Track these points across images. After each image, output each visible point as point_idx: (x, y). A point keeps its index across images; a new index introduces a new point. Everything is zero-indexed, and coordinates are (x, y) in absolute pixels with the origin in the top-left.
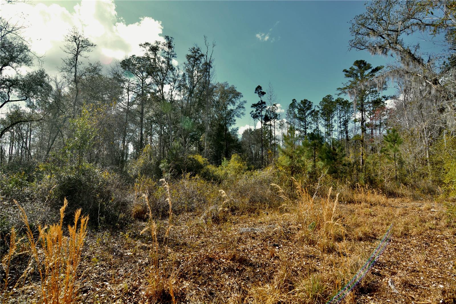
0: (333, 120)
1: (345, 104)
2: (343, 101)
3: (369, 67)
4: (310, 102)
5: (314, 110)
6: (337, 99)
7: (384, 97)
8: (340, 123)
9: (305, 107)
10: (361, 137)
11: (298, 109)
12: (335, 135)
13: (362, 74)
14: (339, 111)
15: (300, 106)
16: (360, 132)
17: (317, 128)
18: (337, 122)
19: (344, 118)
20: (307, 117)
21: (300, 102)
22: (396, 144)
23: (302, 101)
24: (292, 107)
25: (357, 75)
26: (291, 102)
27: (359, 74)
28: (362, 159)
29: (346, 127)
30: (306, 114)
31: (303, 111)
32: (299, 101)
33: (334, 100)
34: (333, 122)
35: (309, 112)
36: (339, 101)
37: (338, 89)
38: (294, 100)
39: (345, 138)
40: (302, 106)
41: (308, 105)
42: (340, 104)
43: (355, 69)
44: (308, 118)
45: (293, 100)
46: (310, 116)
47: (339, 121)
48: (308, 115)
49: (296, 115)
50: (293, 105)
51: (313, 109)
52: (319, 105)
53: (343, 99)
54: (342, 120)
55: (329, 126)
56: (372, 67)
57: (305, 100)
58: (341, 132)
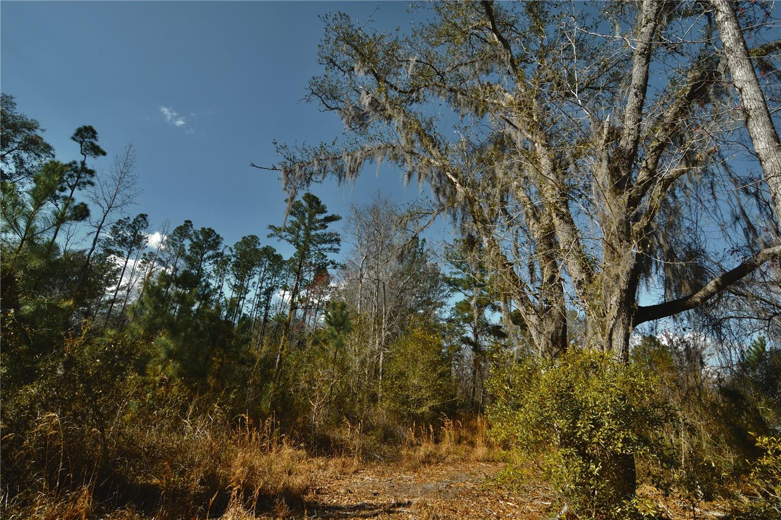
0: (251, 282)
1: (277, 261)
2: (274, 253)
3: (322, 210)
4: (218, 236)
5: (222, 254)
6: (265, 246)
7: (333, 263)
8: (261, 288)
9: (206, 240)
10: (288, 319)
11: (192, 241)
12: (247, 308)
13: (311, 216)
14: (263, 269)
15: (197, 237)
16: (287, 312)
17: (220, 287)
18: (255, 288)
19: (269, 281)
20: (205, 260)
21: (200, 230)
22: (341, 332)
23: (203, 229)
24: (181, 234)
25: (304, 215)
26: (182, 224)
27: (307, 215)
28: (280, 357)
29: (269, 297)
30: (205, 256)
31: (201, 248)
32: (197, 227)
33: (261, 247)
34: (250, 284)
35: (210, 253)
36: (268, 252)
37: (271, 227)
38: (190, 222)
39: (262, 318)
40: (201, 237)
41: (213, 240)
42: (268, 257)
43: (304, 205)
44: (207, 264)
45: (186, 221)
46: (211, 262)
47: (260, 285)
48: (209, 258)
49: (184, 250)
50: (183, 230)
51: (220, 251)
52: (233, 247)
53: (275, 250)
54: (264, 284)
55: (241, 290)
56: (326, 212)
57: (209, 229)
58: (259, 305)
